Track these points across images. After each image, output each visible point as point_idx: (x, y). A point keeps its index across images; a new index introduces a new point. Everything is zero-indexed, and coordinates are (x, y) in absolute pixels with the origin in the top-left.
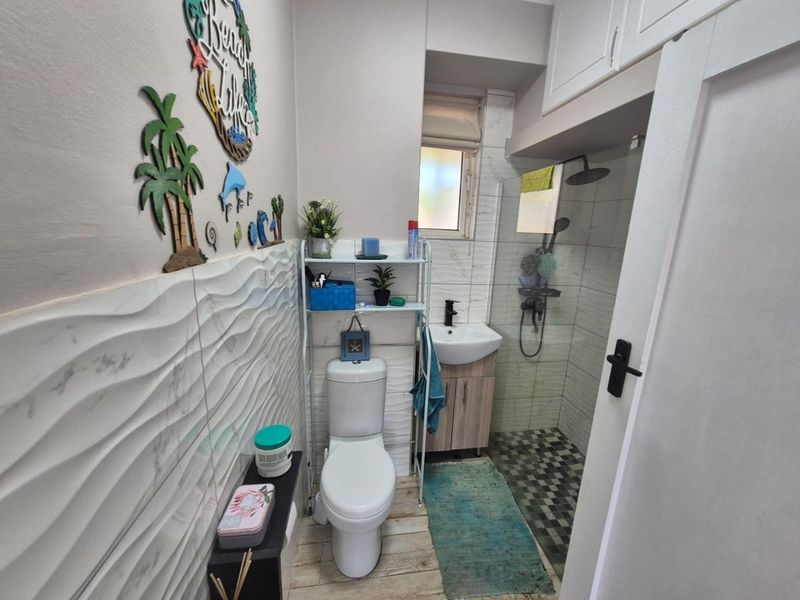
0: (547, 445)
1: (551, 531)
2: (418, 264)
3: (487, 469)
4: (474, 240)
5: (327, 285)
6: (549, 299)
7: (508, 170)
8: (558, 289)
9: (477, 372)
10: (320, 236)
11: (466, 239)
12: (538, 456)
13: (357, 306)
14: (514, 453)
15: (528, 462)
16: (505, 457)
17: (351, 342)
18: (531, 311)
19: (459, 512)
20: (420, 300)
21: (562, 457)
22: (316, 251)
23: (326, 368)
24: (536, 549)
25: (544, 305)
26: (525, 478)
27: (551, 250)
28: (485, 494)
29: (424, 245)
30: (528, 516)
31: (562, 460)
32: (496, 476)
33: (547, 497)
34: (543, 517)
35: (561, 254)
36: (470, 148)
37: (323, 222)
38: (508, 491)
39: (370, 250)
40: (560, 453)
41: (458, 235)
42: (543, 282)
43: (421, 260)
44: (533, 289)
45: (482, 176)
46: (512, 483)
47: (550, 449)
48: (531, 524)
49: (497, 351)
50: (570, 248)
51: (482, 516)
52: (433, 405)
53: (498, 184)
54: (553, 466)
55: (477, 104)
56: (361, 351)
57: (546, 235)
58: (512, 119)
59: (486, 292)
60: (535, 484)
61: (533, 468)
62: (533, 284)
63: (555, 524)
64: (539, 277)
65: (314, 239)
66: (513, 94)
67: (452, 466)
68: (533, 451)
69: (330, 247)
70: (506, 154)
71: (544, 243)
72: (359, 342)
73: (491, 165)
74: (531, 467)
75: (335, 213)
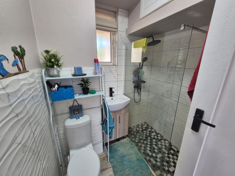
0: (144, 128)
1: (152, 159)
2: (99, 77)
3: (128, 142)
4: (117, 66)
5: (59, 89)
6: (142, 84)
7: (127, 40)
8: (144, 80)
9: (123, 112)
10: (52, 67)
11: (114, 65)
12: (142, 133)
13: (75, 96)
14: (135, 133)
15: (140, 136)
16: (133, 136)
17: (74, 110)
18: (137, 88)
19: (122, 162)
20: (101, 90)
21: (149, 131)
22: (51, 74)
23: (64, 123)
24: (149, 168)
25: (141, 86)
26: (140, 142)
27: (142, 68)
28: (129, 152)
29: (101, 69)
30: (144, 156)
31: (149, 132)
32: (132, 144)
33: (148, 147)
34: (148, 155)
35: (144, 69)
36: (113, 31)
37: (53, 60)
38: (136, 148)
39: (78, 72)
40: (148, 130)
41: (111, 64)
42: (140, 78)
43: (100, 75)
44: (137, 81)
45: (118, 42)
46: (137, 145)
47: (145, 130)
48: (145, 159)
49: (129, 104)
50: (147, 67)
51: (130, 161)
52: (110, 129)
53: (124, 45)
54: (147, 135)
55: (115, 14)
56: (79, 113)
57: (140, 63)
58: (127, 22)
59: (123, 83)
60: (143, 143)
61: (142, 138)
62: (137, 79)
63: (152, 156)
64: (139, 77)
65: (50, 68)
66: (127, 12)
67: (117, 144)
68: (140, 132)
69: (58, 72)
70: (126, 34)
71: (140, 66)
72: (78, 110)
73: (121, 38)
74: (141, 137)
75: (59, 56)
